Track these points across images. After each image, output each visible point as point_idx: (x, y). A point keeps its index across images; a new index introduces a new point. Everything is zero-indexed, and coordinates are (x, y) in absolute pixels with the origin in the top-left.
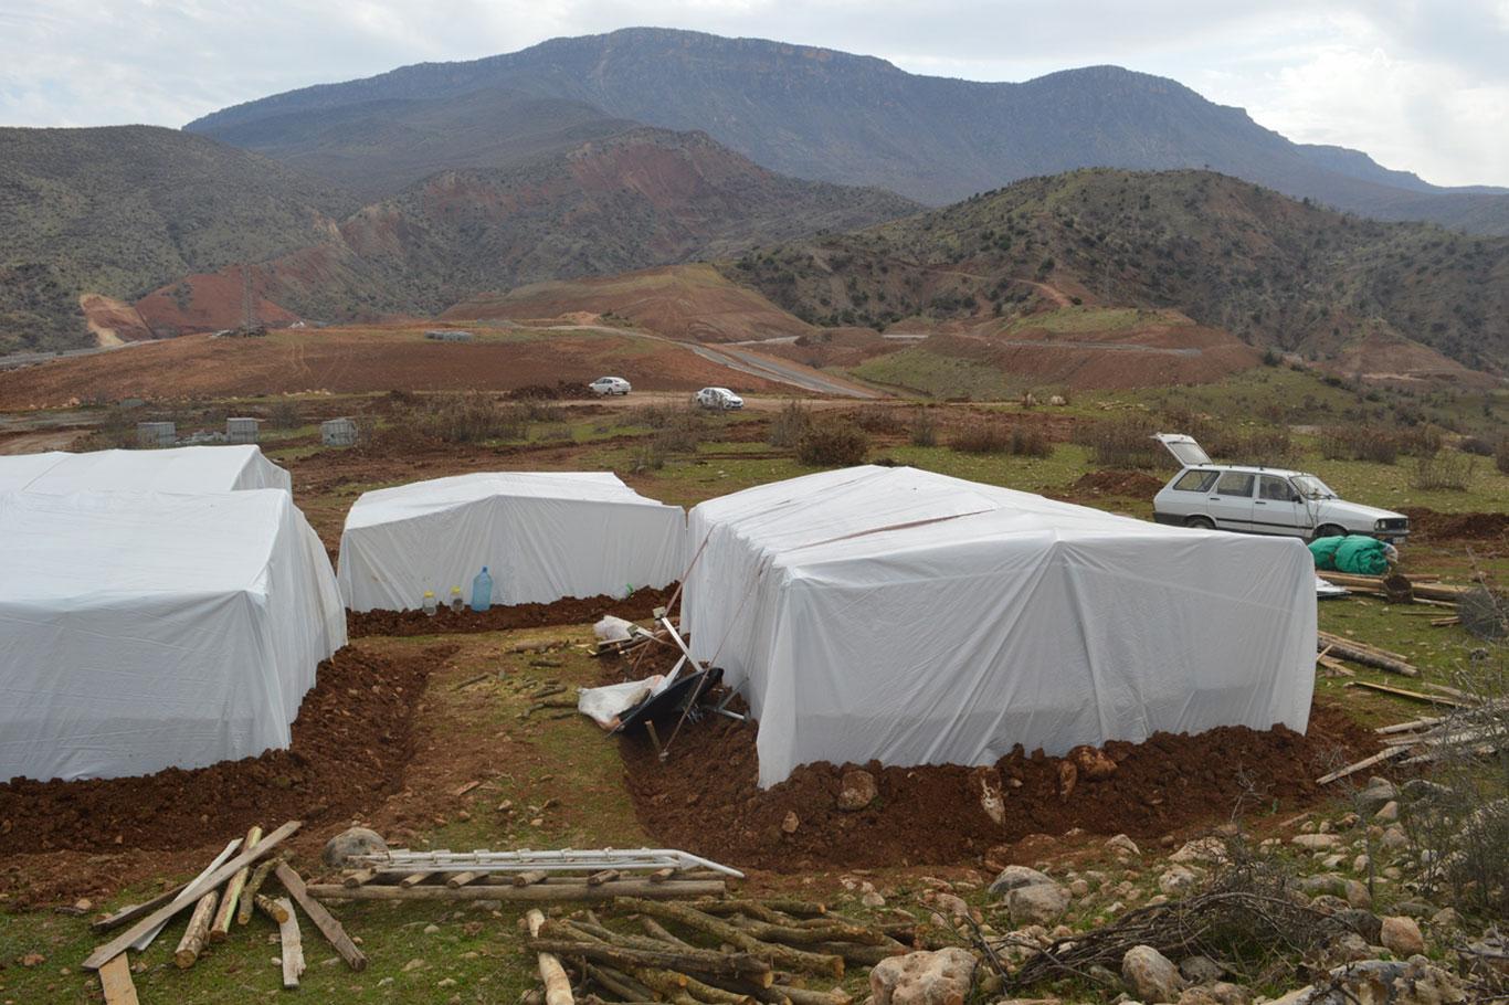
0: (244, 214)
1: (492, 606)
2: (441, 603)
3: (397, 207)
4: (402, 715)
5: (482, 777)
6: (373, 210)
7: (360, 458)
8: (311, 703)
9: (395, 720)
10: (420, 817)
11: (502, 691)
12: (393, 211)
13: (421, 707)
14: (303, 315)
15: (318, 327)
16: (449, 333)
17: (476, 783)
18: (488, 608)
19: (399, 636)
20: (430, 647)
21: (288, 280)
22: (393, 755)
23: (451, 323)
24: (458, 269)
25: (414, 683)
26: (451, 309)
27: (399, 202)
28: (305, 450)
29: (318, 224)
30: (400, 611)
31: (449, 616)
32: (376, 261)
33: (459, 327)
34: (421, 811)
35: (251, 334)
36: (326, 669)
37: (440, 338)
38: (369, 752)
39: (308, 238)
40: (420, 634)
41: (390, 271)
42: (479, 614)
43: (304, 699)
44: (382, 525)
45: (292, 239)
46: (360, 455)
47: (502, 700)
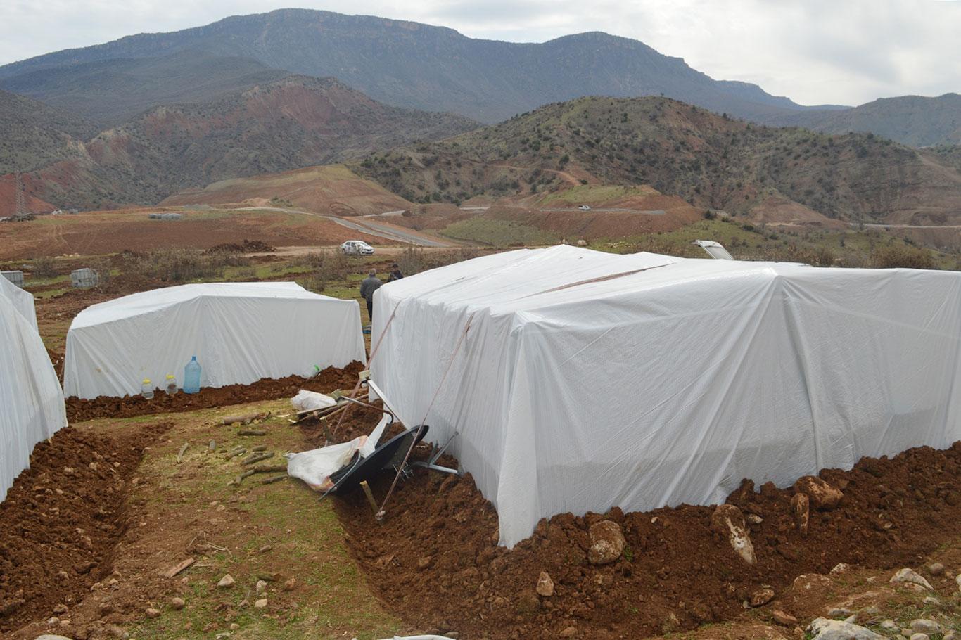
0: (17, 139)
1: (201, 389)
2: (157, 388)
3: (126, 131)
4: (118, 489)
5: (197, 553)
6: (109, 134)
7: (101, 295)
8: (23, 484)
9: (111, 495)
10: (127, 608)
11: (213, 459)
12: (124, 134)
13: (135, 481)
14: (62, 207)
15: (72, 213)
16: (165, 215)
17: (191, 561)
18: (198, 391)
19: (121, 417)
20: (147, 425)
21: (51, 183)
22: (106, 530)
23: (167, 208)
24: (170, 173)
25: (132, 458)
26: (167, 200)
27: (127, 128)
28: (59, 291)
29: (71, 145)
30: (122, 397)
31: (165, 398)
32: (113, 169)
33: (171, 210)
34: (129, 601)
35: (23, 219)
36: (43, 449)
37: (159, 218)
38: (80, 531)
39: (63, 154)
40: (141, 415)
41: (122, 175)
42: (190, 396)
43: (16, 481)
44: (102, 324)
45: (52, 155)
46: (100, 292)
47: (213, 468)
